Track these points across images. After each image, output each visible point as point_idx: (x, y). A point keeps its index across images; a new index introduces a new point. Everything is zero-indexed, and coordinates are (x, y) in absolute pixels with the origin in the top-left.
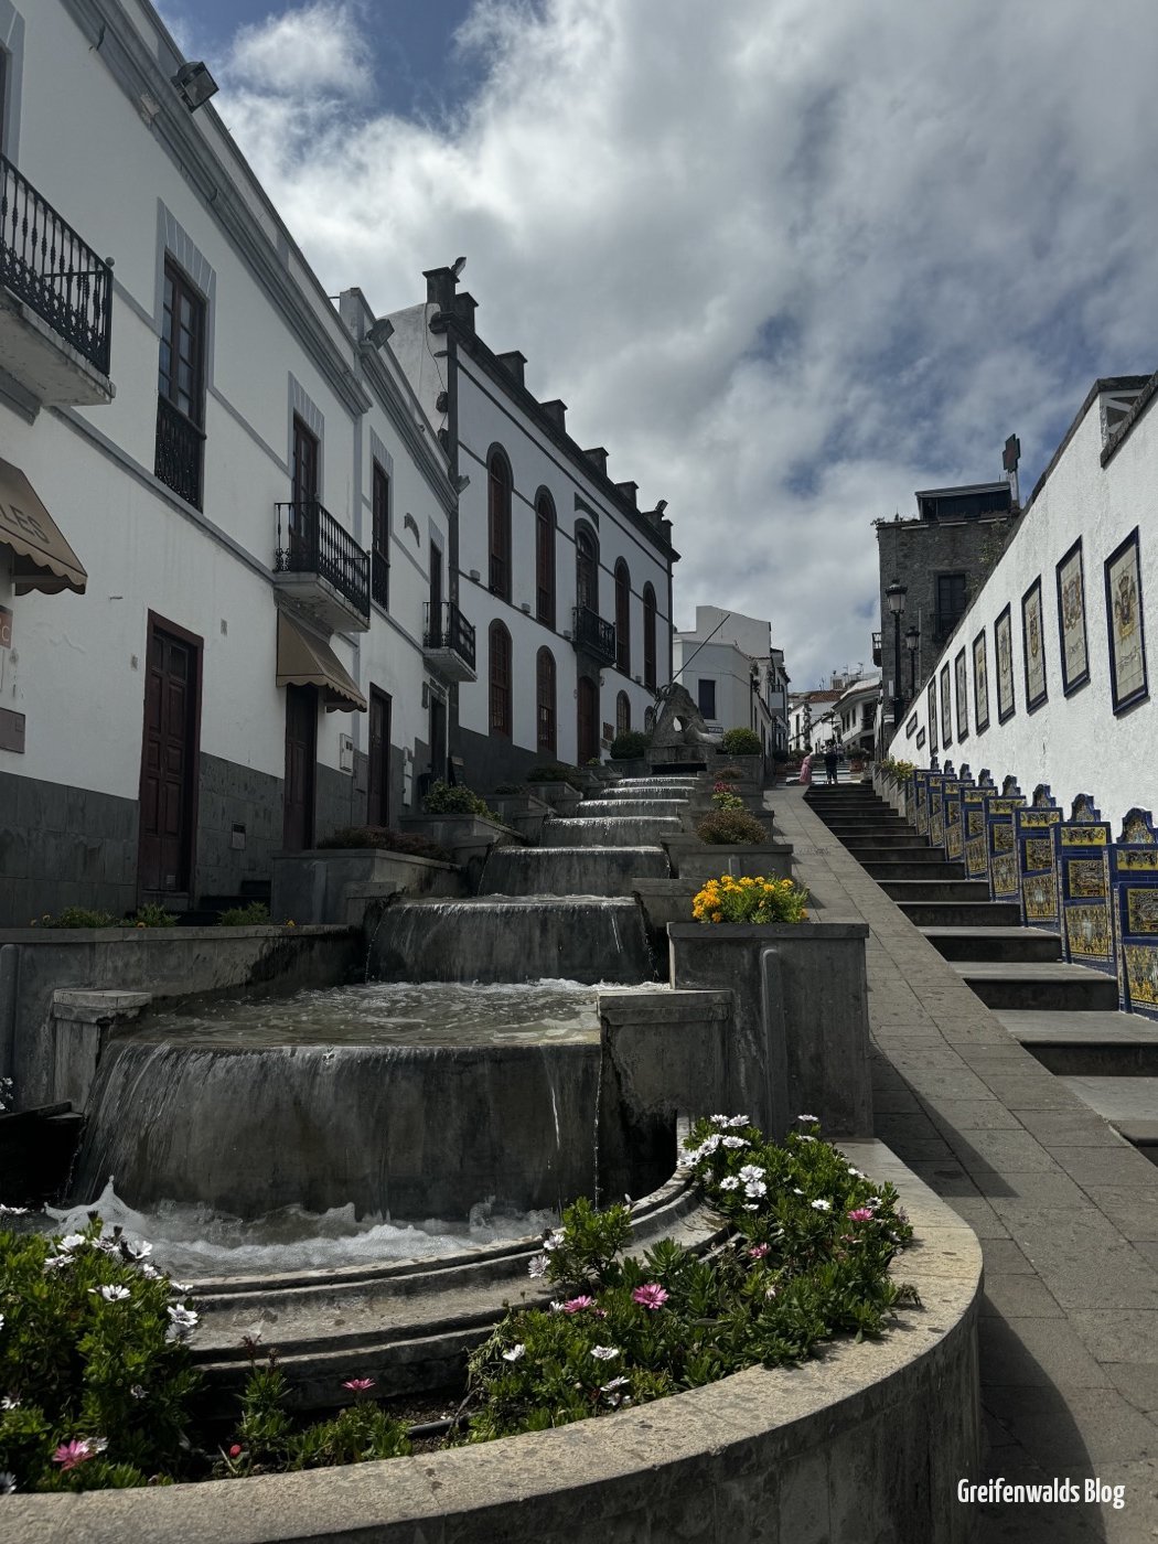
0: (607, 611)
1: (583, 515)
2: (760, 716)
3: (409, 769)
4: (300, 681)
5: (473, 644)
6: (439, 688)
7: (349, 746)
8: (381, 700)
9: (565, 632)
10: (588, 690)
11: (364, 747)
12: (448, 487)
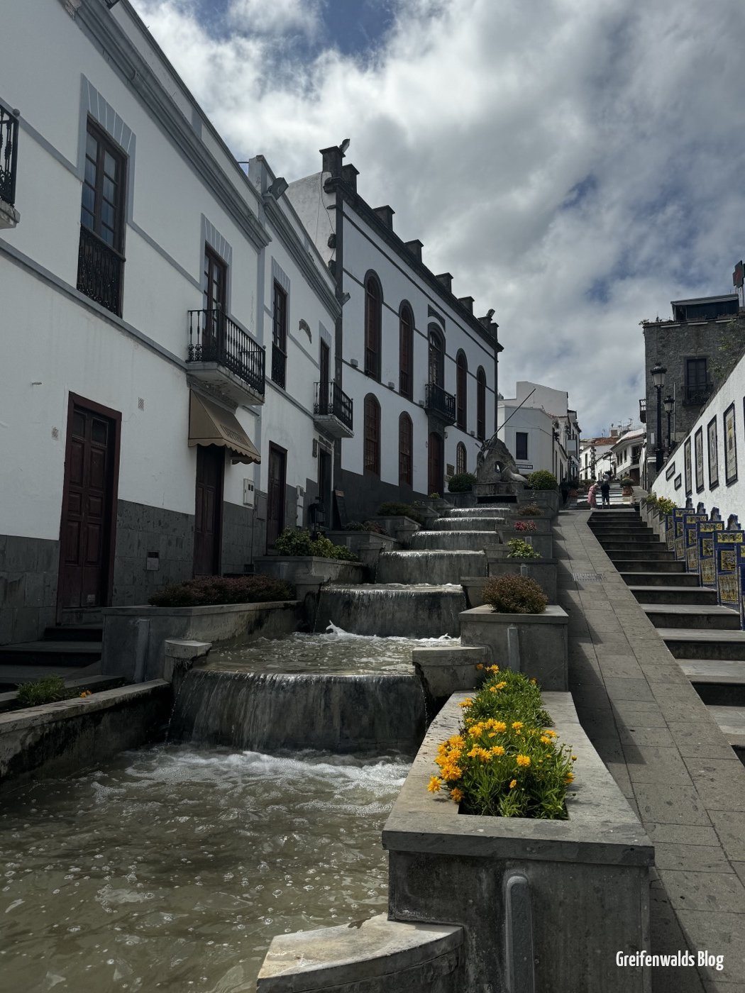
0: (451, 387)
1: (434, 320)
2: (560, 456)
3: (301, 501)
4: (206, 443)
5: (351, 411)
6: (326, 443)
7: (251, 488)
8: (278, 454)
9: (420, 401)
10: (436, 442)
11: (264, 488)
12: (334, 302)
